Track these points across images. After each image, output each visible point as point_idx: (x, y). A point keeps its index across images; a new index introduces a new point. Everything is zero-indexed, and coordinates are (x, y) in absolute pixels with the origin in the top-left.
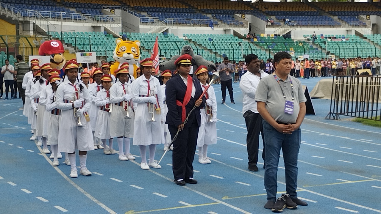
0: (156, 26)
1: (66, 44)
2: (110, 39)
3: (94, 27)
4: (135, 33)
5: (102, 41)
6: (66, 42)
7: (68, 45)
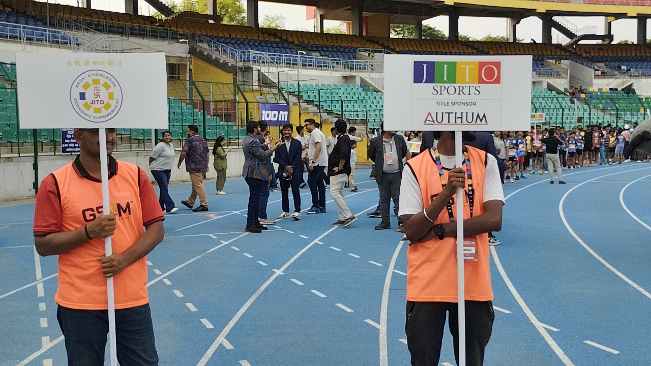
3: (345, 78)
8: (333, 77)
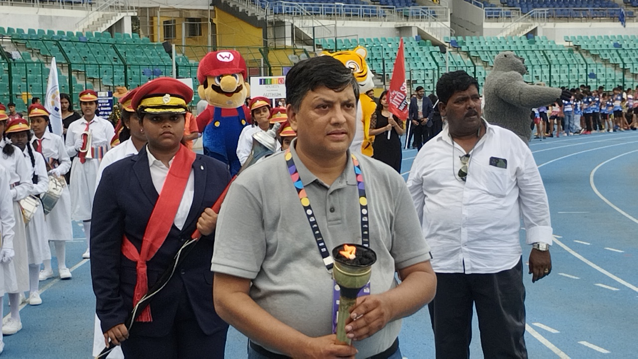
0: (514, 24)
3: (400, 29)
4: (474, 37)
5: (410, 54)
8: (384, 28)
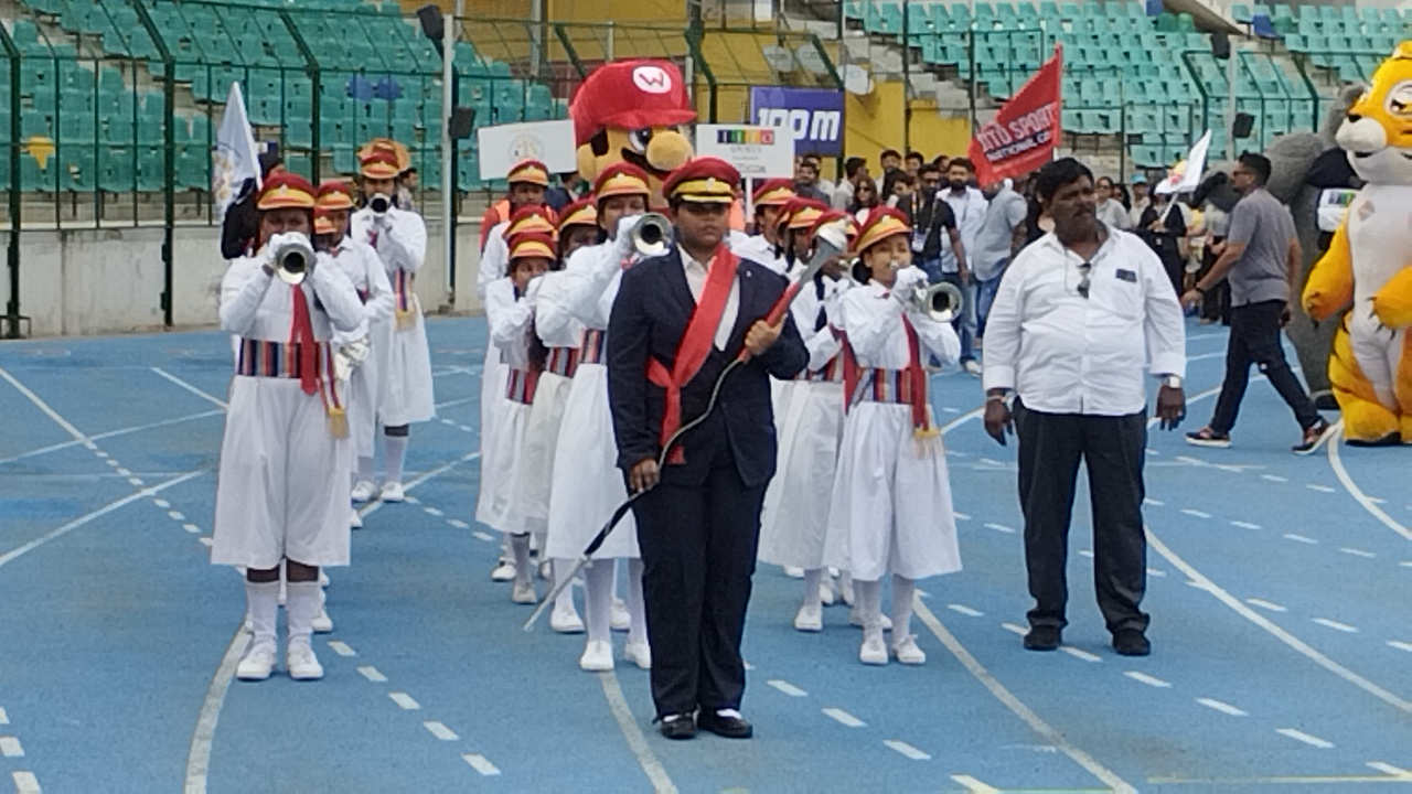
1: (931, 68)
2: (1171, 38)
4: (1325, 9)
5: (1127, 54)
6: (929, 56)
7: (943, 72)
